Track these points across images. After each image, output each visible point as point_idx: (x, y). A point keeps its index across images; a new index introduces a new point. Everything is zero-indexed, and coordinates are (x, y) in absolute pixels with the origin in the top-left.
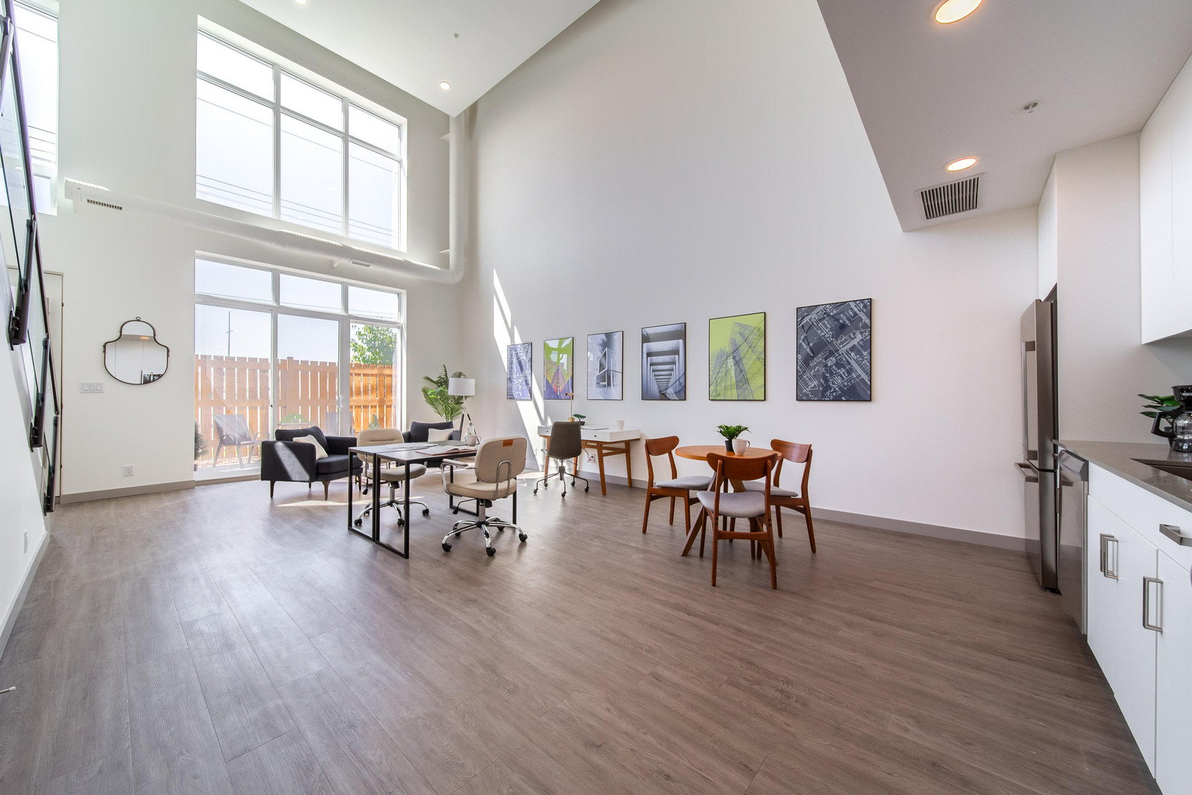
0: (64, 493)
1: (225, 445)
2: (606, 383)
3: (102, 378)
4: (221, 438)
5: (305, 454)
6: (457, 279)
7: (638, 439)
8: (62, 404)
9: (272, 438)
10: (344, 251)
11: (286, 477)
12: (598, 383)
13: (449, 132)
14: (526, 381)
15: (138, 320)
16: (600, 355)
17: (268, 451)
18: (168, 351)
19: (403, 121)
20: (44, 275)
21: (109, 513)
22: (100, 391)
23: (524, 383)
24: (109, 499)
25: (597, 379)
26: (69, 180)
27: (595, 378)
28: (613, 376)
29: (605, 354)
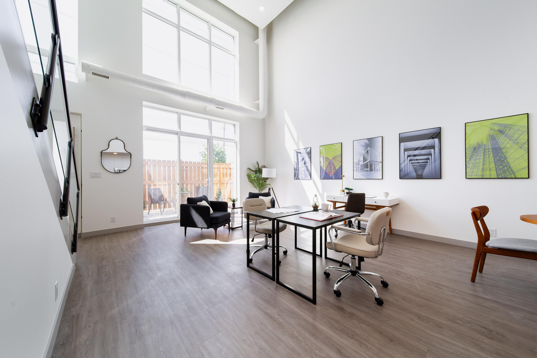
0: (83, 232)
1: (153, 203)
2: (369, 169)
3: (100, 170)
4: (152, 200)
5: (203, 211)
6: (264, 116)
7: (398, 204)
8: (82, 184)
9: (186, 203)
10: (211, 101)
11: (194, 225)
12: (361, 169)
13: (258, 38)
14: (307, 169)
15: (117, 139)
16: (364, 152)
17: (185, 210)
18: (131, 155)
19: (236, 33)
20: (70, 115)
21: (105, 244)
22: (99, 177)
23: (306, 170)
24: (105, 235)
25: (361, 167)
26: (84, 61)
27: (360, 166)
28: (374, 165)
29: (368, 152)
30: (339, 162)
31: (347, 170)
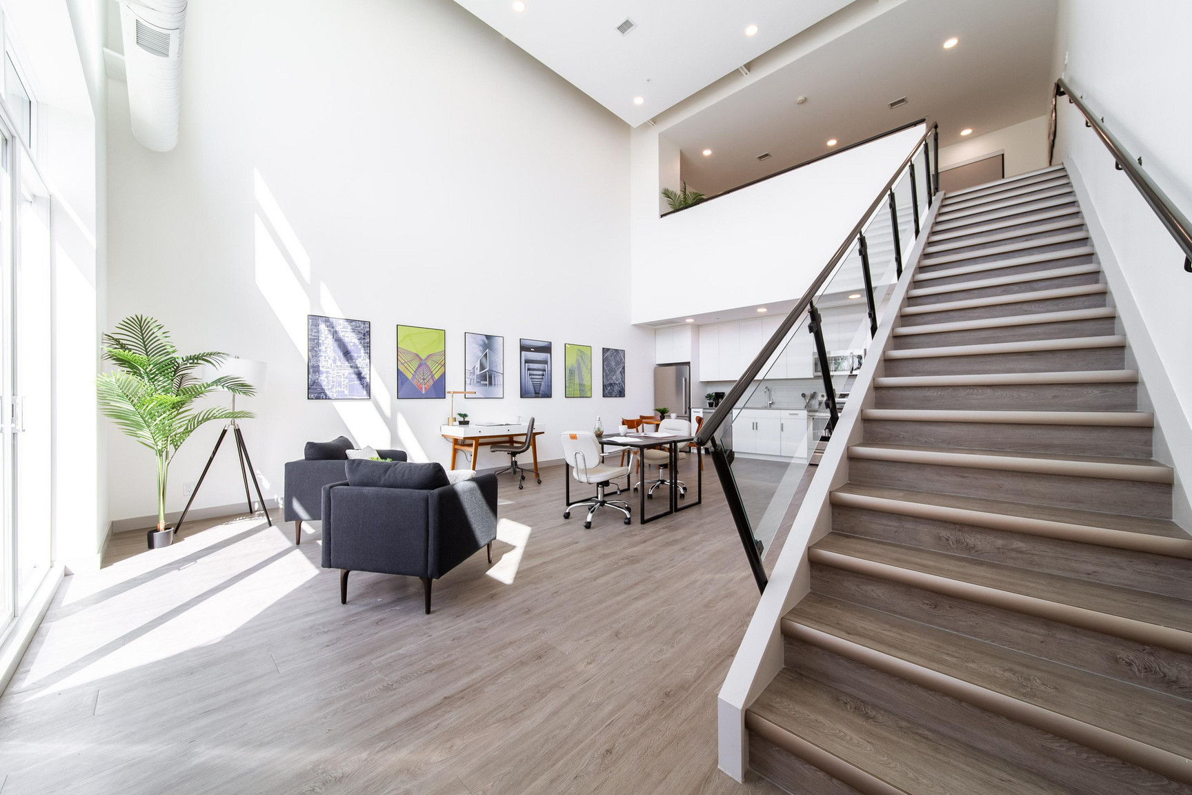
2: (487, 383)
12: (477, 382)
14: (359, 373)
16: (481, 355)
23: (351, 372)
25: (477, 378)
27: (475, 376)
28: (494, 377)
29: (486, 355)
30: (440, 366)
31: (454, 381)
